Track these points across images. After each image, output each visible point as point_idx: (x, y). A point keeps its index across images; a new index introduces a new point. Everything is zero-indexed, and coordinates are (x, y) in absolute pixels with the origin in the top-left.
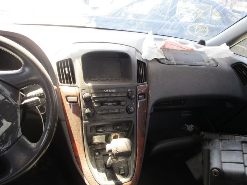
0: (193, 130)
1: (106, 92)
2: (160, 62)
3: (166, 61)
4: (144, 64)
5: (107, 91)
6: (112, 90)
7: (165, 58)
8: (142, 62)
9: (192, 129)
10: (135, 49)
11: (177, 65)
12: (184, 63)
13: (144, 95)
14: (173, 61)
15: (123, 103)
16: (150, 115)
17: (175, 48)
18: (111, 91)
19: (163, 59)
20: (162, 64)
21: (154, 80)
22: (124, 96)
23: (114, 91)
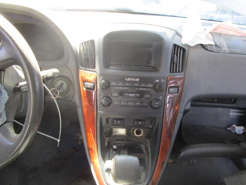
0: (243, 133)
1: (126, 81)
2: (207, 50)
3: (214, 48)
4: (184, 50)
5: (129, 79)
6: (135, 79)
7: (215, 44)
8: (181, 48)
9: (243, 131)
10: (175, 31)
11: (229, 53)
12: (240, 52)
13: (177, 88)
14: (225, 48)
15: (147, 96)
16: (183, 113)
17: (231, 33)
18: (133, 80)
19: (212, 45)
20: (208, 52)
21: (194, 71)
22: (149, 88)
23: (137, 80)
